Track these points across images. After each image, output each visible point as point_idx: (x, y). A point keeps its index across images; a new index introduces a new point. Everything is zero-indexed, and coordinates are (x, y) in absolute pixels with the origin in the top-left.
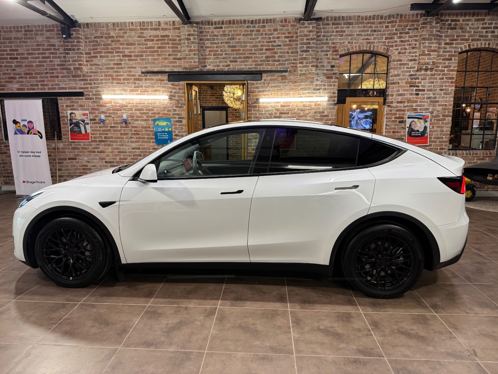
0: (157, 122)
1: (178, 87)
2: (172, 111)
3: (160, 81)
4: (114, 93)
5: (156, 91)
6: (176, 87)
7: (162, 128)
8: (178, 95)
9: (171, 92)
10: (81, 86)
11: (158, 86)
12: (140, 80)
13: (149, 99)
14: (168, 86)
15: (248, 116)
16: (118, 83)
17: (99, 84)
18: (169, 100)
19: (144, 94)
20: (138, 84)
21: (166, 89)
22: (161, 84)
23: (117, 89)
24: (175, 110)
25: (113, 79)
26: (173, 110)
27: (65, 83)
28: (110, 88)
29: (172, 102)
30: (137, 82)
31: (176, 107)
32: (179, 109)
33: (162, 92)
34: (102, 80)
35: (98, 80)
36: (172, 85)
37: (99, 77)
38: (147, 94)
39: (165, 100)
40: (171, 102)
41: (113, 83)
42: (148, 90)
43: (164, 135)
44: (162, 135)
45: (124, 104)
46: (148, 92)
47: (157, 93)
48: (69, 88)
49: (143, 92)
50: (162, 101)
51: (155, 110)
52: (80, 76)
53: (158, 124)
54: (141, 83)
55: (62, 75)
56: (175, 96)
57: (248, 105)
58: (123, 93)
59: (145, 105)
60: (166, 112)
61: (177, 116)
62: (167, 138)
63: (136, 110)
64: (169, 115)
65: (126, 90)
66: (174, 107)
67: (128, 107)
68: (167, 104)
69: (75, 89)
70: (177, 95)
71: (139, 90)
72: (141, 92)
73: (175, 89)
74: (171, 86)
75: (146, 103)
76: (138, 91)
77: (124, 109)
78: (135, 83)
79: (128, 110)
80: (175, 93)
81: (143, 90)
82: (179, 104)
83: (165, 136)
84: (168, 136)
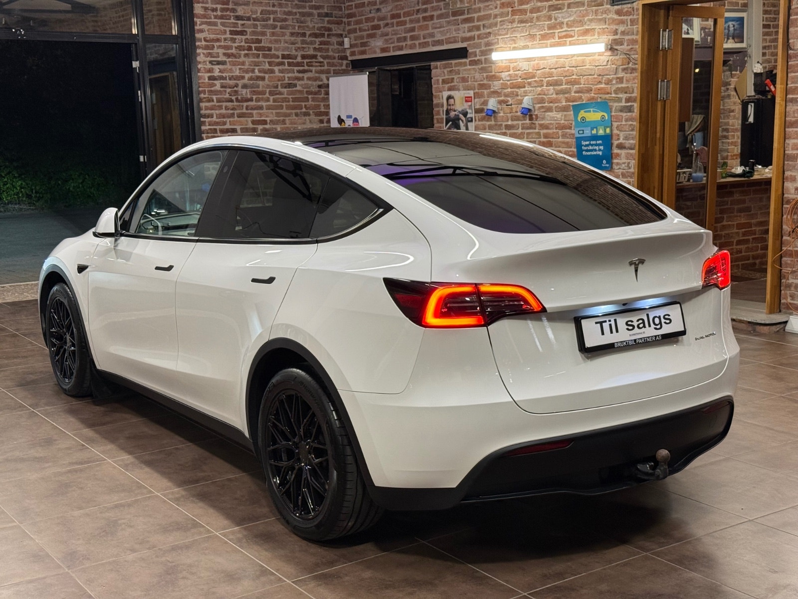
0: (582, 114)
1: (629, 18)
2: (614, 82)
3: (595, 6)
4: (514, 45)
5: (586, 32)
6: (625, 17)
7: (592, 129)
8: (630, 37)
9: (616, 33)
10: (464, 35)
11: (591, 21)
12: (560, 9)
13: (573, 56)
14: (610, 16)
15: (789, 86)
16: (521, 22)
17: (490, 26)
18: (609, 53)
19: (564, 44)
20: (556, 19)
21: (606, 26)
22: (596, 12)
23: (518, 36)
24: (620, 80)
25: (514, 13)
26: (618, 78)
27: (441, 29)
28: (507, 34)
29: (617, 57)
30: (554, 13)
31: (624, 70)
32: (628, 75)
33: (599, 33)
34: (496, 16)
35: (488, 17)
36: (618, 13)
37: (491, 9)
38: (571, 44)
39: (600, 54)
40: (614, 58)
41: (512, 22)
42: (572, 33)
43: (596, 145)
44: (592, 145)
45: (531, 71)
46: (572, 36)
47: (588, 38)
48: (449, 41)
49: (564, 40)
50: (597, 57)
51: (582, 81)
52: (462, 13)
53: (583, 118)
54: (560, 15)
55: (439, 12)
56: (620, 43)
57: (790, 52)
58: (530, 44)
59: (565, 71)
60: (603, 86)
61: (623, 96)
62: (600, 153)
63: (549, 84)
64: (608, 93)
65: (532, 37)
66: (620, 70)
67: (536, 79)
68: (605, 64)
69: (455, 42)
70: (627, 37)
71: (556, 34)
72: (560, 38)
73: (622, 22)
74: (616, 17)
75: (567, 65)
76: (552, 36)
77: (529, 84)
78: (550, 18)
79: (536, 85)
80: (623, 33)
81: (564, 34)
82: (628, 64)
83: (597, 148)
84: (602, 148)
